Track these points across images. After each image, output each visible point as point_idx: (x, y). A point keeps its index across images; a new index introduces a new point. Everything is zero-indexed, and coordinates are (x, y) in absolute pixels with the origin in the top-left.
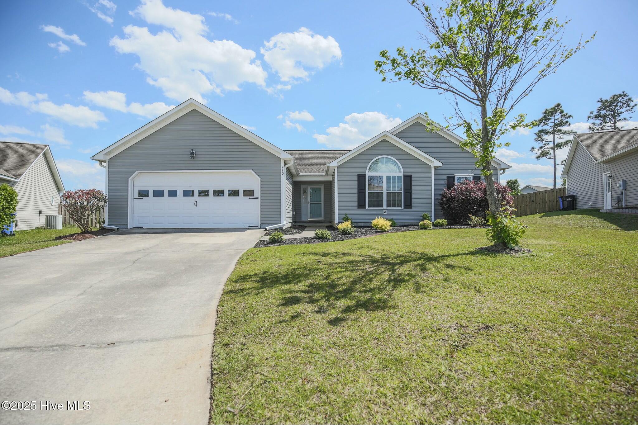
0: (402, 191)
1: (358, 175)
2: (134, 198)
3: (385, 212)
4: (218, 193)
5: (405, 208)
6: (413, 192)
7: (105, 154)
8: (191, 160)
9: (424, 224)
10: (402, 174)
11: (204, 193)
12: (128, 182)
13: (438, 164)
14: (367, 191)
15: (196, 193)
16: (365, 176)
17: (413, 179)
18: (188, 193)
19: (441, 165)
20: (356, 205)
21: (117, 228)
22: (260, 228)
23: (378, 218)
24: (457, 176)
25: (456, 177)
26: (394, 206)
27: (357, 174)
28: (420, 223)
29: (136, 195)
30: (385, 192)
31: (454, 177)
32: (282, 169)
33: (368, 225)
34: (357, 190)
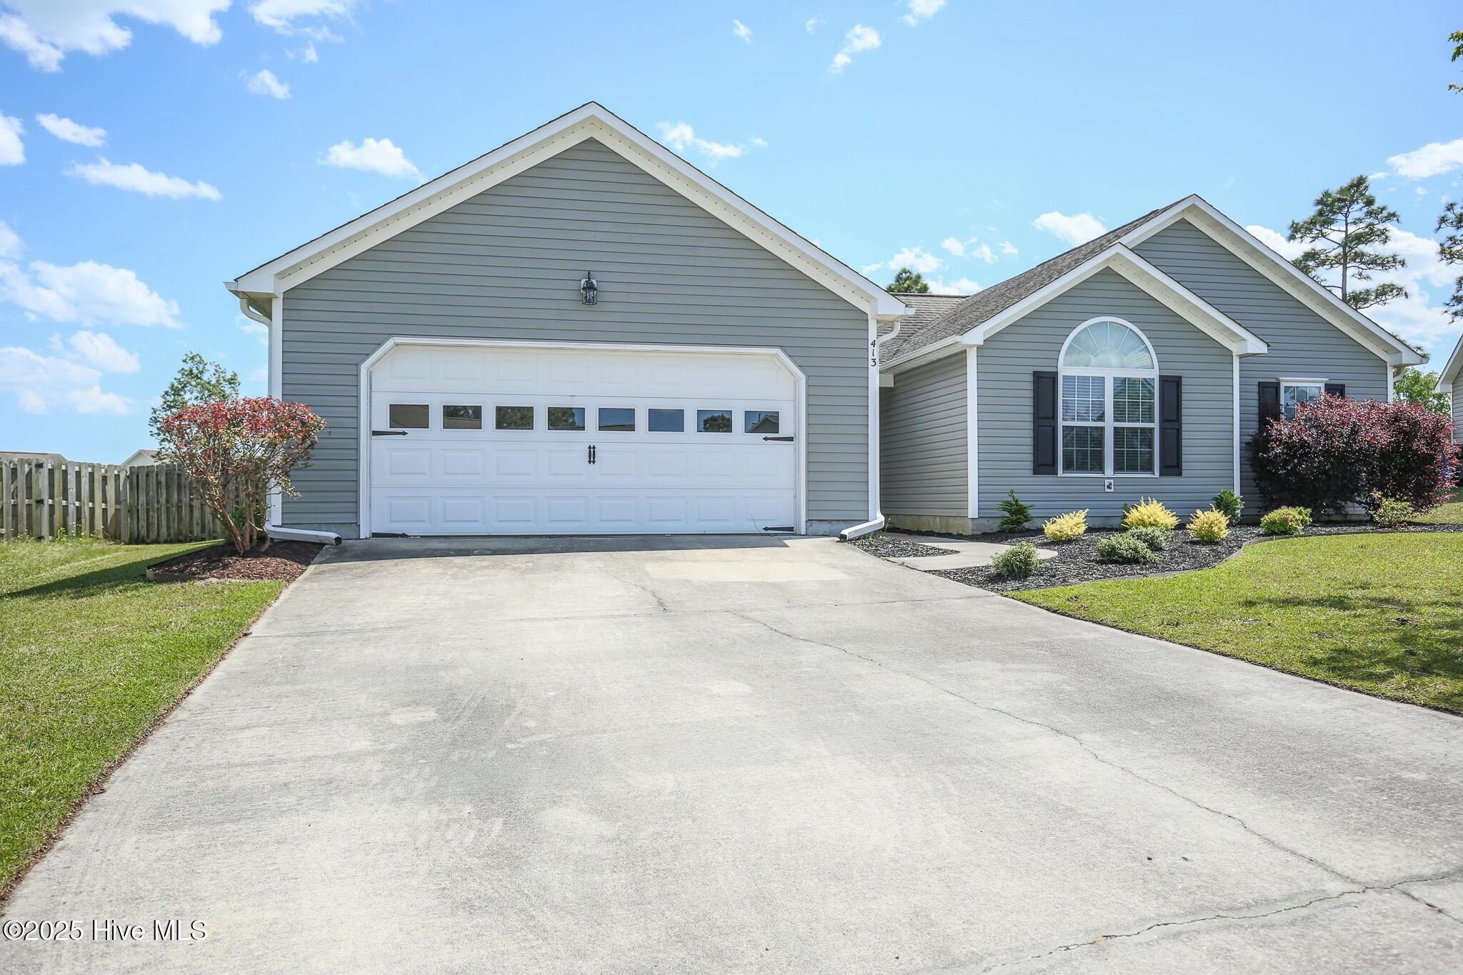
0: (1155, 425)
1: (1035, 373)
2: (375, 433)
3: (1109, 487)
4: (666, 420)
5: (1161, 475)
6: (1184, 427)
7: (281, 275)
8: (586, 307)
9: (1286, 520)
10: (1154, 374)
11: (617, 420)
12: (357, 375)
13: (1255, 346)
14: (1061, 423)
15: (592, 420)
16: (1053, 377)
17: (1184, 389)
18: (564, 419)
19: (1263, 349)
20: (1030, 465)
21: (334, 535)
22: (806, 535)
23: (1147, 502)
24: (1286, 381)
25: (1283, 385)
26: (1132, 468)
27: (1031, 370)
28: (1266, 518)
29: (383, 423)
30: (1109, 424)
31: (1276, 386)
32: (871, 347)
33: (1115, 523)
34: (1030, 418)
